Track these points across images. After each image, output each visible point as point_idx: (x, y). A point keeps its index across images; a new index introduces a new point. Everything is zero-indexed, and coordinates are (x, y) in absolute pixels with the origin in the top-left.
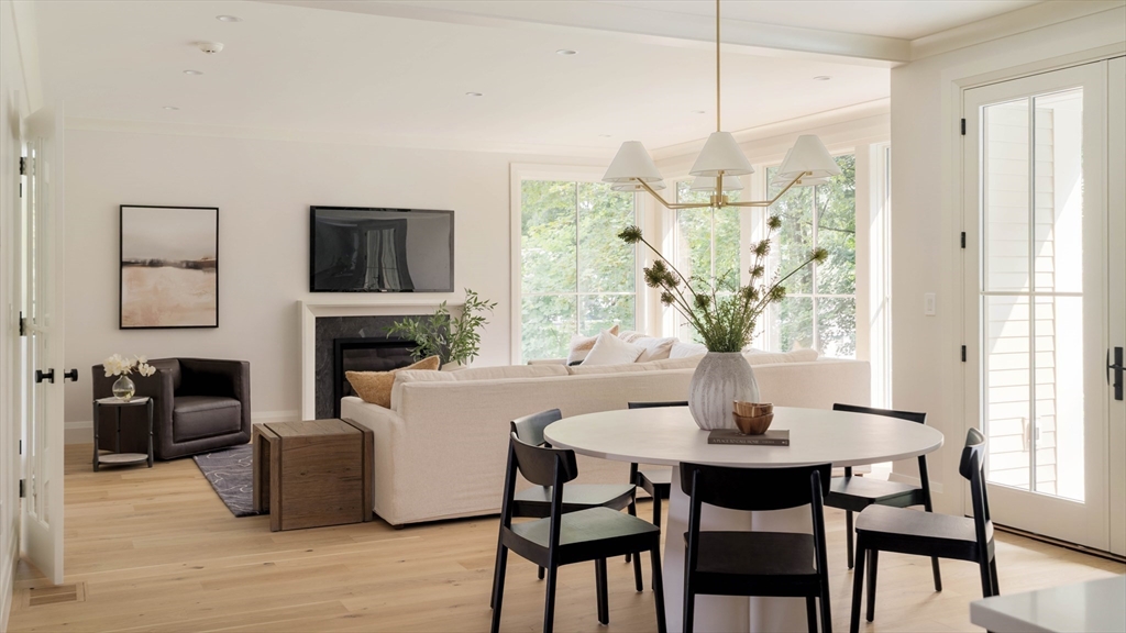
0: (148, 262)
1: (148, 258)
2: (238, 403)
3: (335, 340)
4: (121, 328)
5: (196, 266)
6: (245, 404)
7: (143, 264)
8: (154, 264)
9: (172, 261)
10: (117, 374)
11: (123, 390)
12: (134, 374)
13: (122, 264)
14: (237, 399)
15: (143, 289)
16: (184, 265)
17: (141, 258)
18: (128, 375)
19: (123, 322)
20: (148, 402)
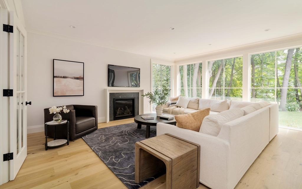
0: (62, 77)
1: (63, 76)
2: (94, 118)
3: (114, 99)
4: (54, 96)
5: (77, 78)
6: (97, 118)
7: (61, 77)
8: (64, 77)
9: (70, 77)
10: (55, 113)
11: (57, 119)
12: (62, 113)
13: (54, 77)
14: (94, 117)
15: (61, 85)
16: (74, 78)
17: (60, 75)
18: (59, 113)
19: (54, 94)
20: (67, 122)
